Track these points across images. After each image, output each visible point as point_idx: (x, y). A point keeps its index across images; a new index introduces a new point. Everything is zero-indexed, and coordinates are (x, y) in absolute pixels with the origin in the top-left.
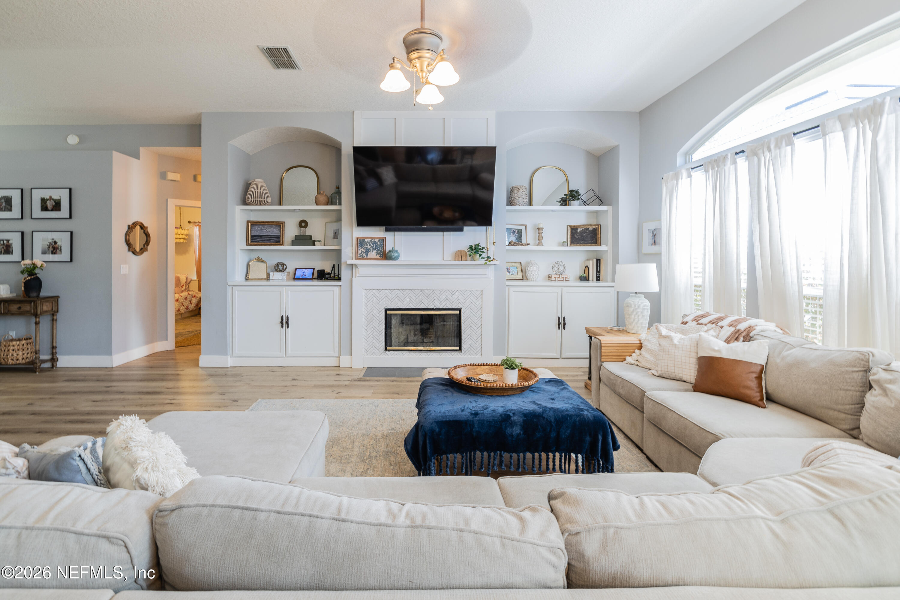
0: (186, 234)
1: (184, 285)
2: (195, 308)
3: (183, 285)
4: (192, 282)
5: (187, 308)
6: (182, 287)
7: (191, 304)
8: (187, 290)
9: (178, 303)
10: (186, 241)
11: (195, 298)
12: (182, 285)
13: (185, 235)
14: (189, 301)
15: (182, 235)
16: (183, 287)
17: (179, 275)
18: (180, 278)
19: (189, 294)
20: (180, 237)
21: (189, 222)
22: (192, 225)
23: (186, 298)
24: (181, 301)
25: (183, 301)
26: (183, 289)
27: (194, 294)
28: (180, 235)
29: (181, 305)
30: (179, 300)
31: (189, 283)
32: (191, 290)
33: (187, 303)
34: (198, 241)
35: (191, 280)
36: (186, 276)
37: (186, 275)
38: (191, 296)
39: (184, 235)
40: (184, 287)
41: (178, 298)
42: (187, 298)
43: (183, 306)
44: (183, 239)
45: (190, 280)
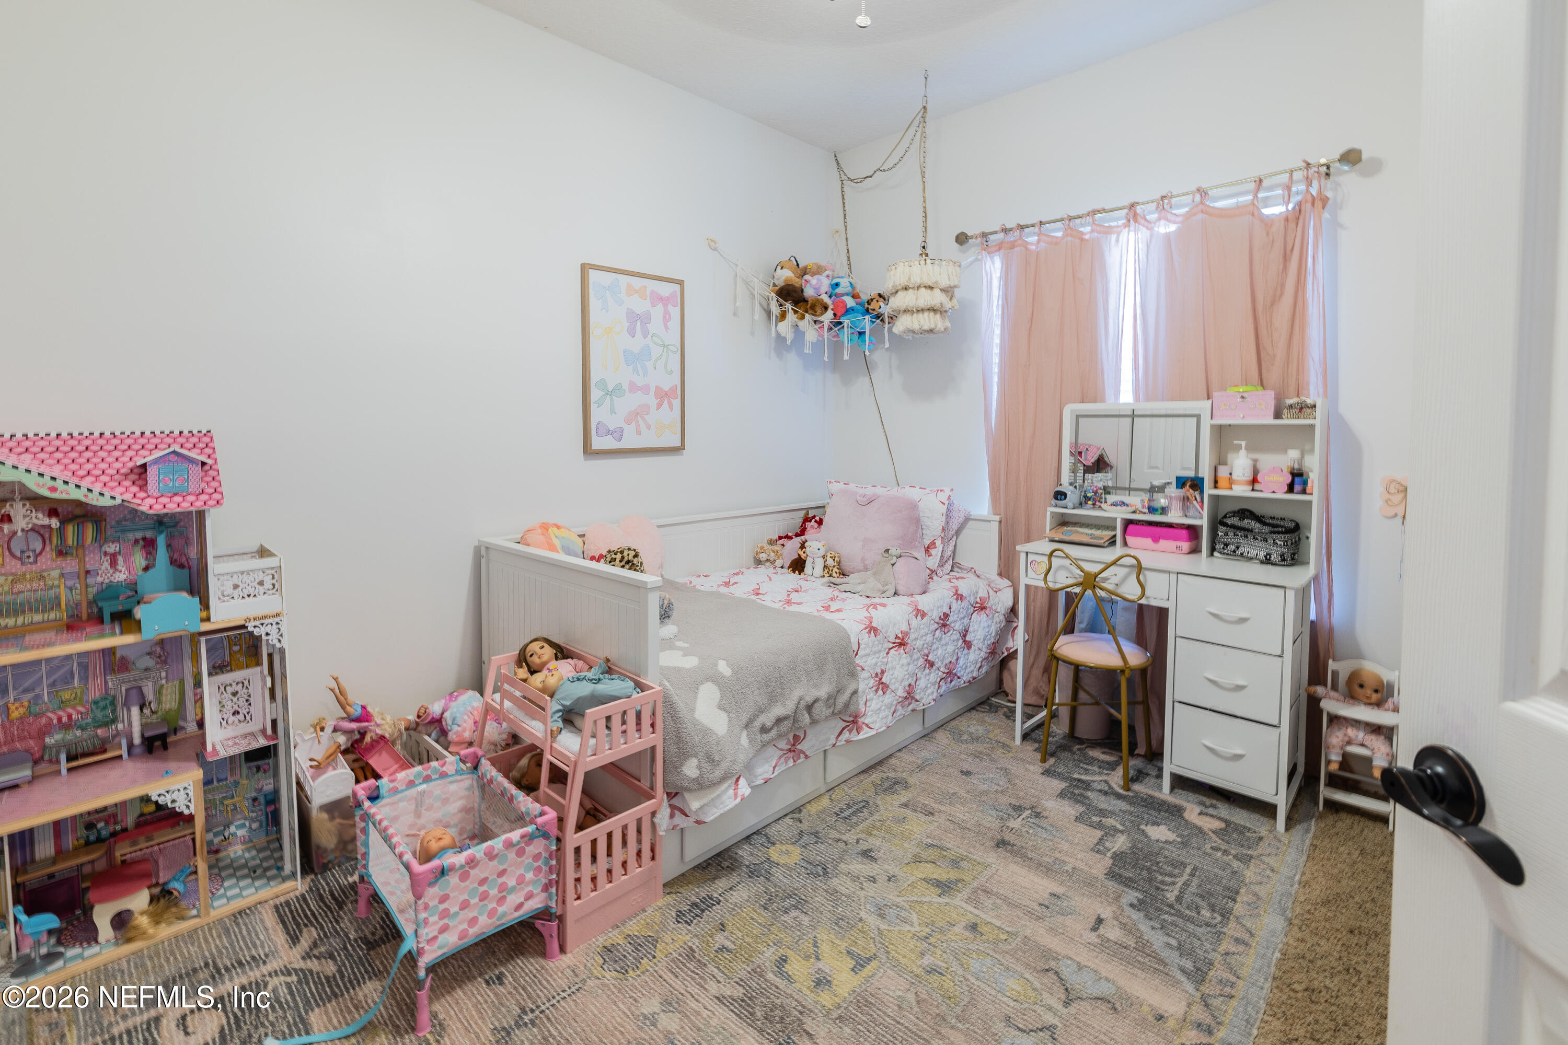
0: (945, 283)
1: (938, 542)
2: (984, 670)
3: (933, 545)
4: (971, 524)
5: (950, 674)
6: (927, 550)
7: (968, 645)
8: (948, 566)
9: (905, 659)
10: (948, 324)
11: (983, 615)
12: (927, 542)
13: (942, 290)
14: (956, 636)
15: (931, 288)
16: (933, 552)
17: (914, 494)
18: (921, 505)
19: (959, 597)
20: (922, 303)
21: (962, 239)
22: (973, 251)
23: (944, 623)
24: (919, 643)
25: (929, 638)
26: (933, 562)
27: (982, 593)
28: (923, 290)
29: (921, 661)
30: (912, 636)
31: (958, 533)
32: (965, 563)
33: (950, 648)
34: (998, 331)
35: (967, 519)
36: (943, 497)
37: (948, 492)
38: (965, 604)
39: (937, 292)
40: (936, 552)
41: (905, 628)
42: (951, 619)
43: (932, 664)
44: (933, 310)
45: (962, 516)
